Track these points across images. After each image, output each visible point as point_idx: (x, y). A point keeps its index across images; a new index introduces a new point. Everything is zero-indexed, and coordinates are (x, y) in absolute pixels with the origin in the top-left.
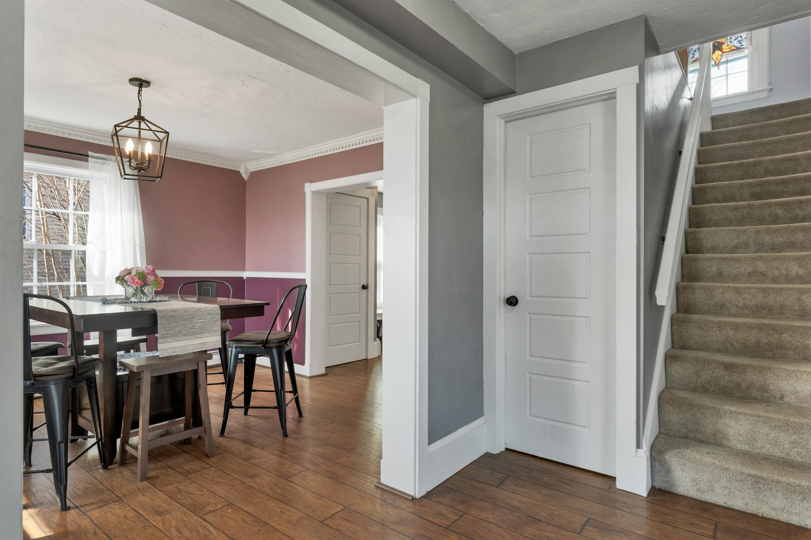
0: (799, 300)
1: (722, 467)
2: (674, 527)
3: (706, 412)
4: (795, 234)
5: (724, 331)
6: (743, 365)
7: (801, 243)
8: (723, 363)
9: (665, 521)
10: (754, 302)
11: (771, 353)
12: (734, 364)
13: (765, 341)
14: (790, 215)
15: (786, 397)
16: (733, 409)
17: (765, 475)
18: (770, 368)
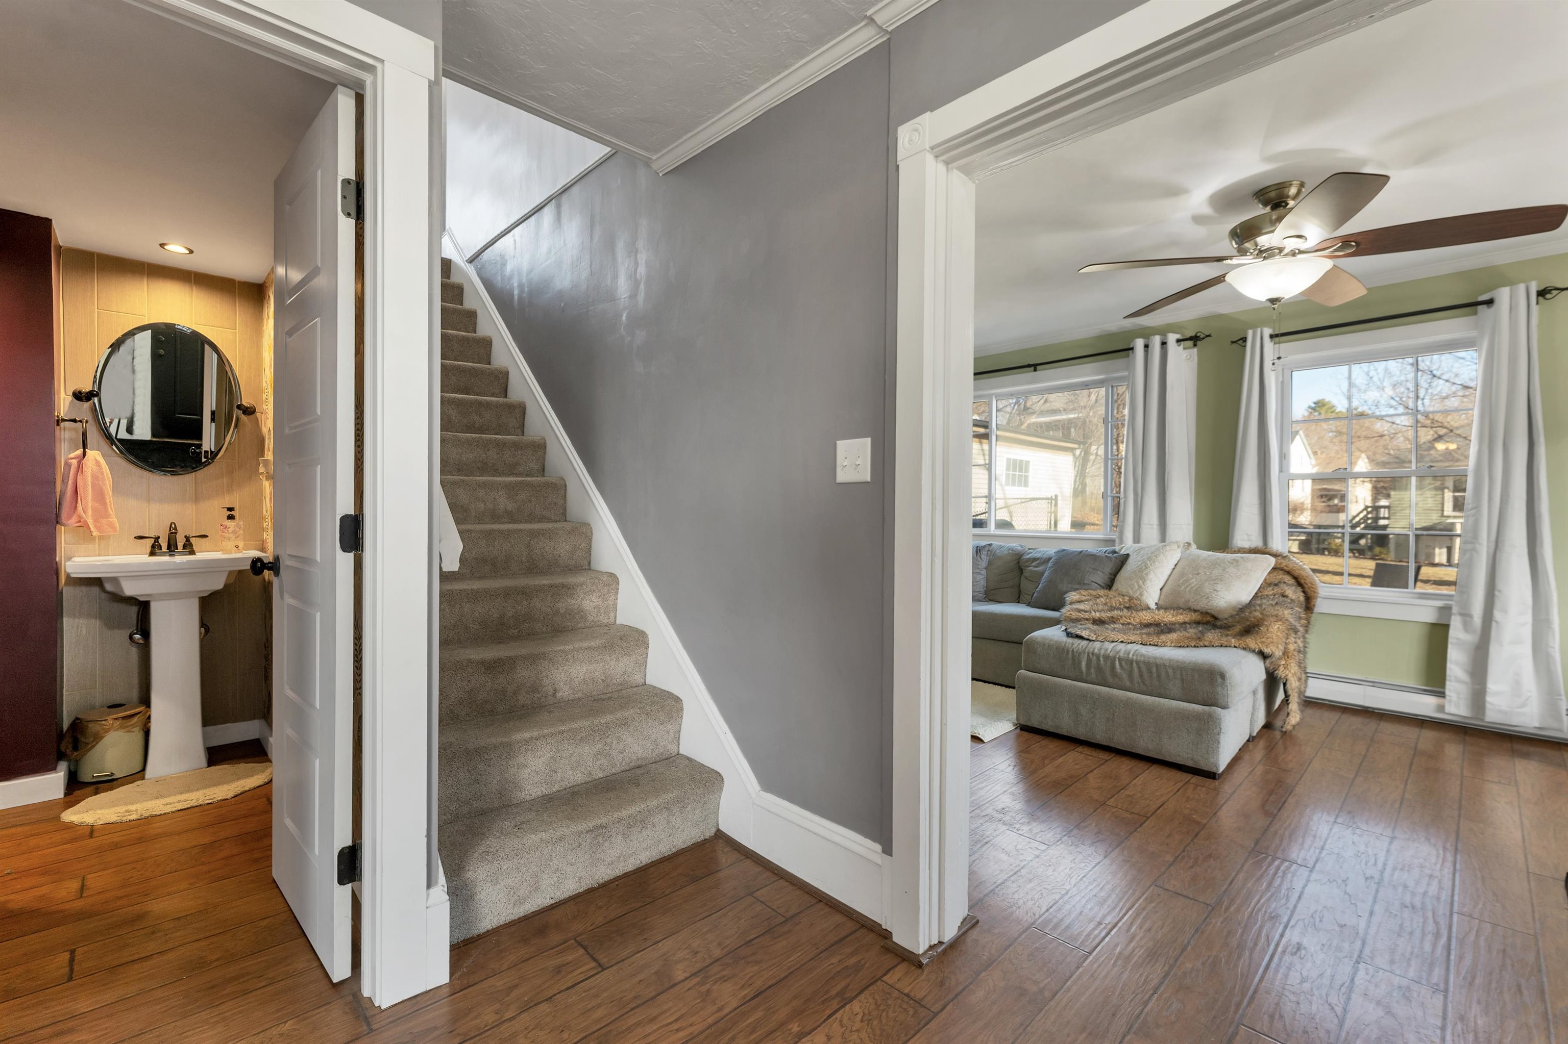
0: (528, 546)
1: (554, 840)
2: (547, 1000)
3: (492, 756)
4: (488, 450)
5: (457, 605)
6: (511, 658)
7: (494, 465)
8: (483, 662)
9: (525, 1001)
10: (474, 553)
11: (516, 631)
12: (498, 659)
13: (510, 614)
14: (465, 421)
15: (559, 691)
16: (527, 735)
17: (604, 820)
18: (544, 653)
